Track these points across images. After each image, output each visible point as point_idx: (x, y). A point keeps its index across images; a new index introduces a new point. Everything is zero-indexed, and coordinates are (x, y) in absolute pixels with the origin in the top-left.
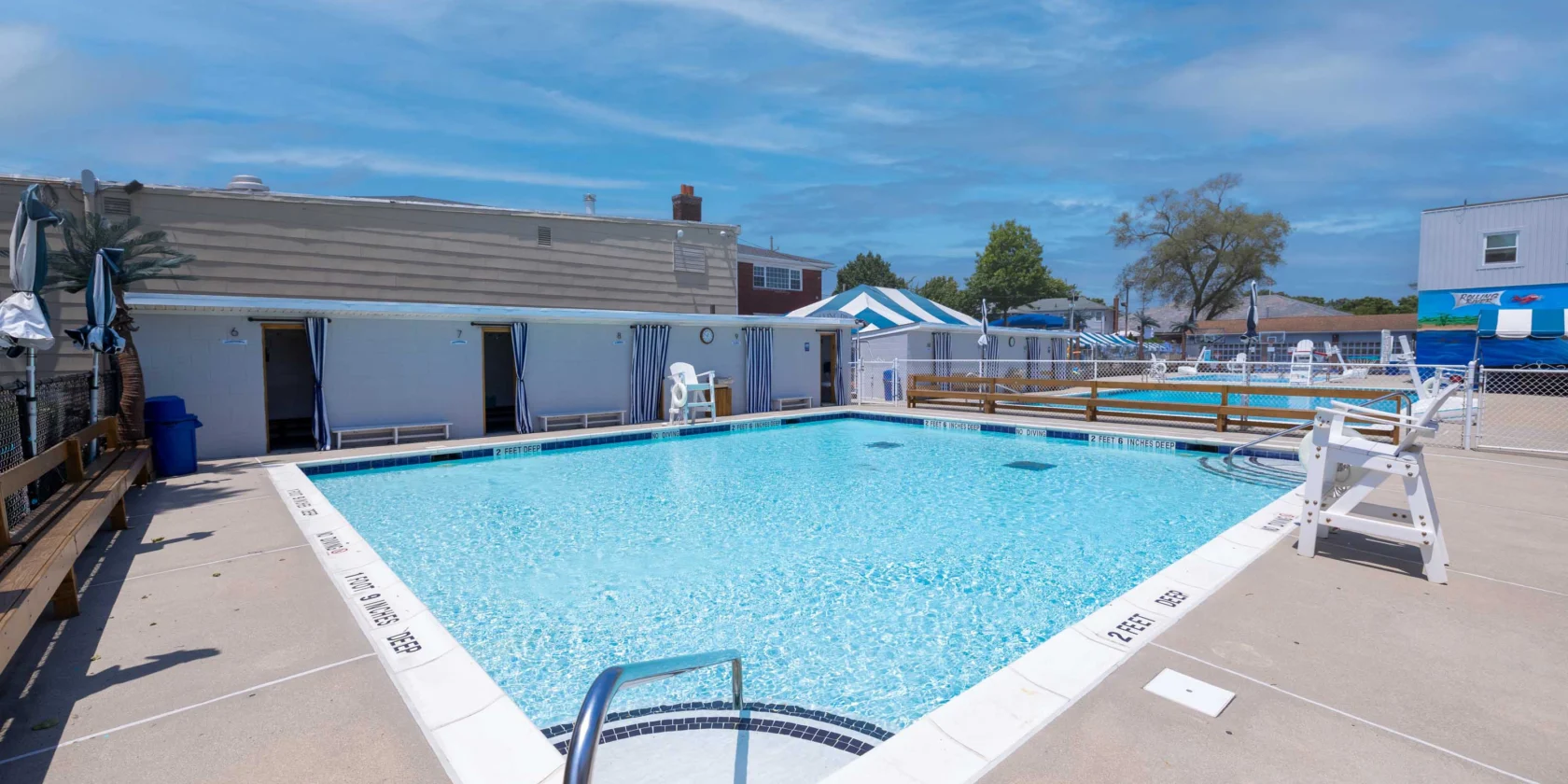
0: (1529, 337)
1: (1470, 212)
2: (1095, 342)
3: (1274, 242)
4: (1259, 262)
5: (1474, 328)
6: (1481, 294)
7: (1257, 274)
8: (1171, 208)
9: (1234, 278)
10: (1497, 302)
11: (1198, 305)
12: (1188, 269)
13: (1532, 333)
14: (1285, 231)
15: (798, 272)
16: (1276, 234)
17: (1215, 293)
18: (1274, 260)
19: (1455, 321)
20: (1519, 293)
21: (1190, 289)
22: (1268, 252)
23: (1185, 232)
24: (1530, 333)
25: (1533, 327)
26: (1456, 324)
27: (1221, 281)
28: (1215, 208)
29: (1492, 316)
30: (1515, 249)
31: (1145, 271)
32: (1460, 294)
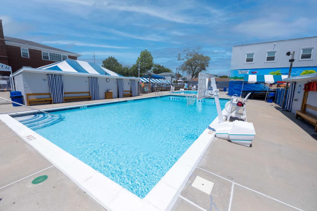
0: (256, 83)
1: (244, 47)
2: (156, 82)
3: (208, 62)
4: (205, 66)
5: (242, 80)
6: (244, 71)
7: (204, 69)
8: (189, 53)
9: (200, 69)
10: (248, 73)
11: (193, 76)
12: (192, 68)
13: (257, 82)
14: (210, 60)
15: (66, 56)
16: (208, 60)
17: (196, 73)
18: (208, 66)
19: (238, 78)
20: (253, 71)
21: (192, 71)
22: (207, 64)
23: (191, 59)
24: (256, 82)
25: (257, 80)
26: (238, 79)
27: (197, 70)
28: (197, 54)
29: (247, 76)
30: (253, 58)
31: (183, 67)
32: (240, 71)
